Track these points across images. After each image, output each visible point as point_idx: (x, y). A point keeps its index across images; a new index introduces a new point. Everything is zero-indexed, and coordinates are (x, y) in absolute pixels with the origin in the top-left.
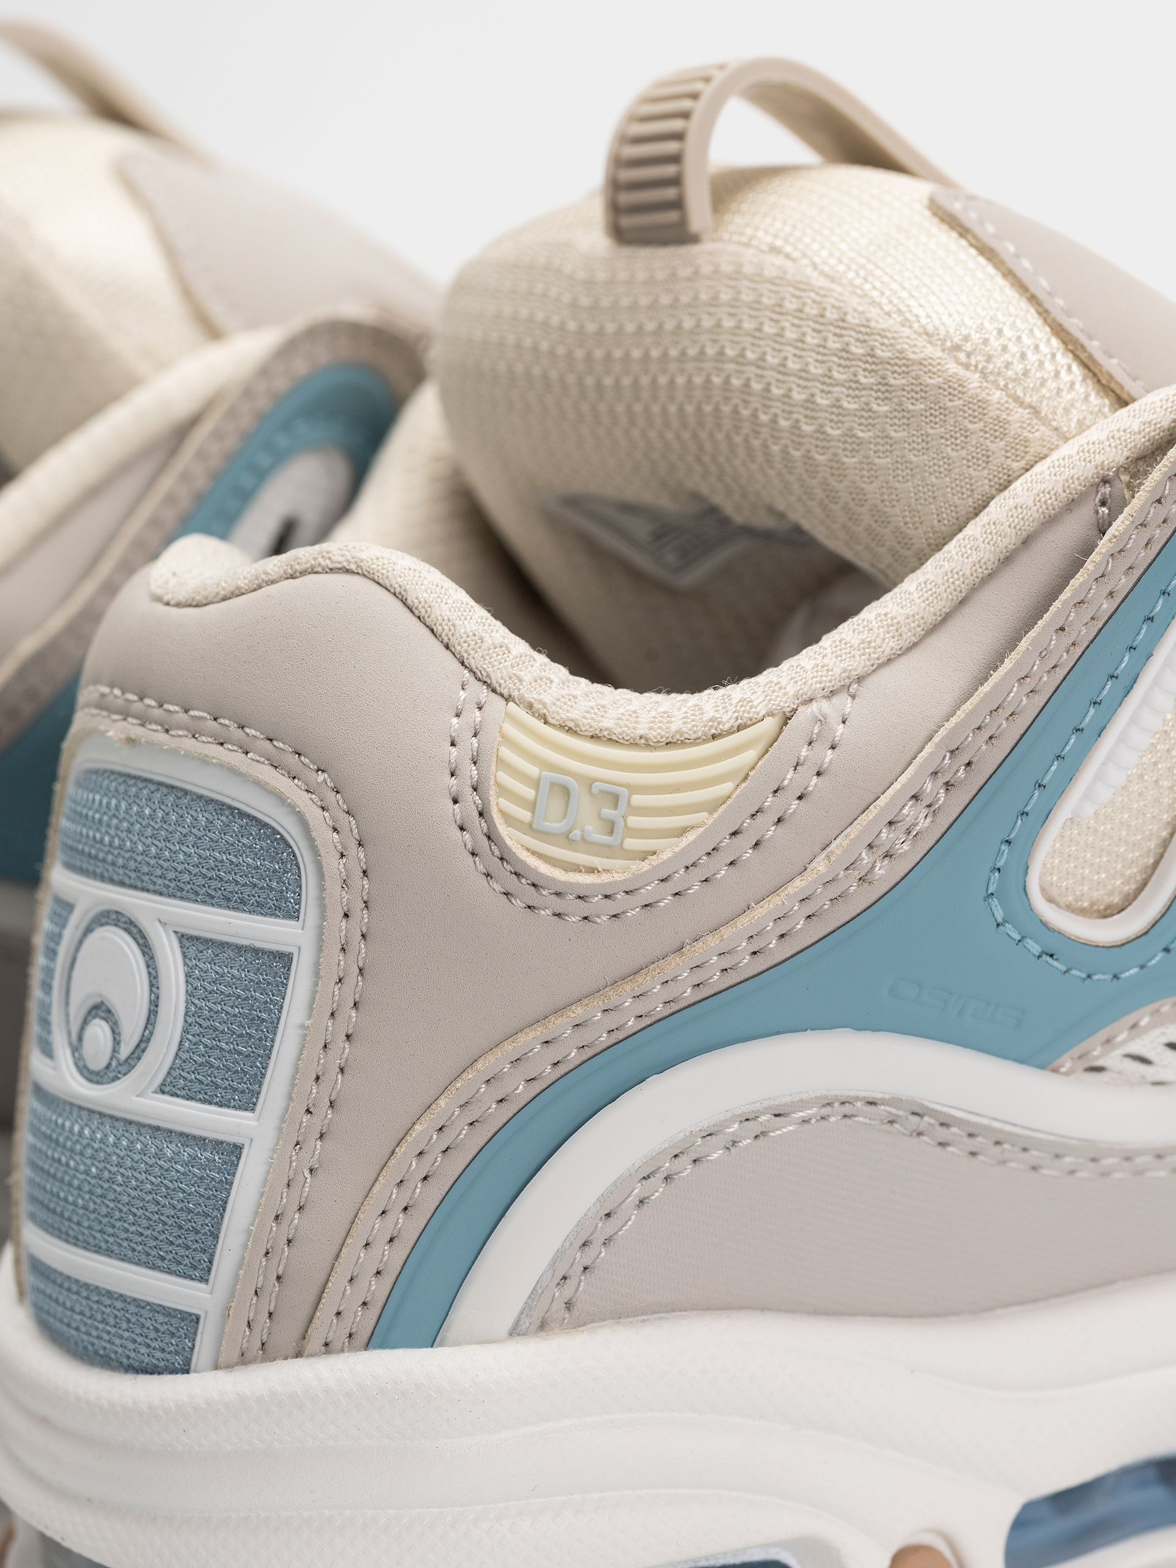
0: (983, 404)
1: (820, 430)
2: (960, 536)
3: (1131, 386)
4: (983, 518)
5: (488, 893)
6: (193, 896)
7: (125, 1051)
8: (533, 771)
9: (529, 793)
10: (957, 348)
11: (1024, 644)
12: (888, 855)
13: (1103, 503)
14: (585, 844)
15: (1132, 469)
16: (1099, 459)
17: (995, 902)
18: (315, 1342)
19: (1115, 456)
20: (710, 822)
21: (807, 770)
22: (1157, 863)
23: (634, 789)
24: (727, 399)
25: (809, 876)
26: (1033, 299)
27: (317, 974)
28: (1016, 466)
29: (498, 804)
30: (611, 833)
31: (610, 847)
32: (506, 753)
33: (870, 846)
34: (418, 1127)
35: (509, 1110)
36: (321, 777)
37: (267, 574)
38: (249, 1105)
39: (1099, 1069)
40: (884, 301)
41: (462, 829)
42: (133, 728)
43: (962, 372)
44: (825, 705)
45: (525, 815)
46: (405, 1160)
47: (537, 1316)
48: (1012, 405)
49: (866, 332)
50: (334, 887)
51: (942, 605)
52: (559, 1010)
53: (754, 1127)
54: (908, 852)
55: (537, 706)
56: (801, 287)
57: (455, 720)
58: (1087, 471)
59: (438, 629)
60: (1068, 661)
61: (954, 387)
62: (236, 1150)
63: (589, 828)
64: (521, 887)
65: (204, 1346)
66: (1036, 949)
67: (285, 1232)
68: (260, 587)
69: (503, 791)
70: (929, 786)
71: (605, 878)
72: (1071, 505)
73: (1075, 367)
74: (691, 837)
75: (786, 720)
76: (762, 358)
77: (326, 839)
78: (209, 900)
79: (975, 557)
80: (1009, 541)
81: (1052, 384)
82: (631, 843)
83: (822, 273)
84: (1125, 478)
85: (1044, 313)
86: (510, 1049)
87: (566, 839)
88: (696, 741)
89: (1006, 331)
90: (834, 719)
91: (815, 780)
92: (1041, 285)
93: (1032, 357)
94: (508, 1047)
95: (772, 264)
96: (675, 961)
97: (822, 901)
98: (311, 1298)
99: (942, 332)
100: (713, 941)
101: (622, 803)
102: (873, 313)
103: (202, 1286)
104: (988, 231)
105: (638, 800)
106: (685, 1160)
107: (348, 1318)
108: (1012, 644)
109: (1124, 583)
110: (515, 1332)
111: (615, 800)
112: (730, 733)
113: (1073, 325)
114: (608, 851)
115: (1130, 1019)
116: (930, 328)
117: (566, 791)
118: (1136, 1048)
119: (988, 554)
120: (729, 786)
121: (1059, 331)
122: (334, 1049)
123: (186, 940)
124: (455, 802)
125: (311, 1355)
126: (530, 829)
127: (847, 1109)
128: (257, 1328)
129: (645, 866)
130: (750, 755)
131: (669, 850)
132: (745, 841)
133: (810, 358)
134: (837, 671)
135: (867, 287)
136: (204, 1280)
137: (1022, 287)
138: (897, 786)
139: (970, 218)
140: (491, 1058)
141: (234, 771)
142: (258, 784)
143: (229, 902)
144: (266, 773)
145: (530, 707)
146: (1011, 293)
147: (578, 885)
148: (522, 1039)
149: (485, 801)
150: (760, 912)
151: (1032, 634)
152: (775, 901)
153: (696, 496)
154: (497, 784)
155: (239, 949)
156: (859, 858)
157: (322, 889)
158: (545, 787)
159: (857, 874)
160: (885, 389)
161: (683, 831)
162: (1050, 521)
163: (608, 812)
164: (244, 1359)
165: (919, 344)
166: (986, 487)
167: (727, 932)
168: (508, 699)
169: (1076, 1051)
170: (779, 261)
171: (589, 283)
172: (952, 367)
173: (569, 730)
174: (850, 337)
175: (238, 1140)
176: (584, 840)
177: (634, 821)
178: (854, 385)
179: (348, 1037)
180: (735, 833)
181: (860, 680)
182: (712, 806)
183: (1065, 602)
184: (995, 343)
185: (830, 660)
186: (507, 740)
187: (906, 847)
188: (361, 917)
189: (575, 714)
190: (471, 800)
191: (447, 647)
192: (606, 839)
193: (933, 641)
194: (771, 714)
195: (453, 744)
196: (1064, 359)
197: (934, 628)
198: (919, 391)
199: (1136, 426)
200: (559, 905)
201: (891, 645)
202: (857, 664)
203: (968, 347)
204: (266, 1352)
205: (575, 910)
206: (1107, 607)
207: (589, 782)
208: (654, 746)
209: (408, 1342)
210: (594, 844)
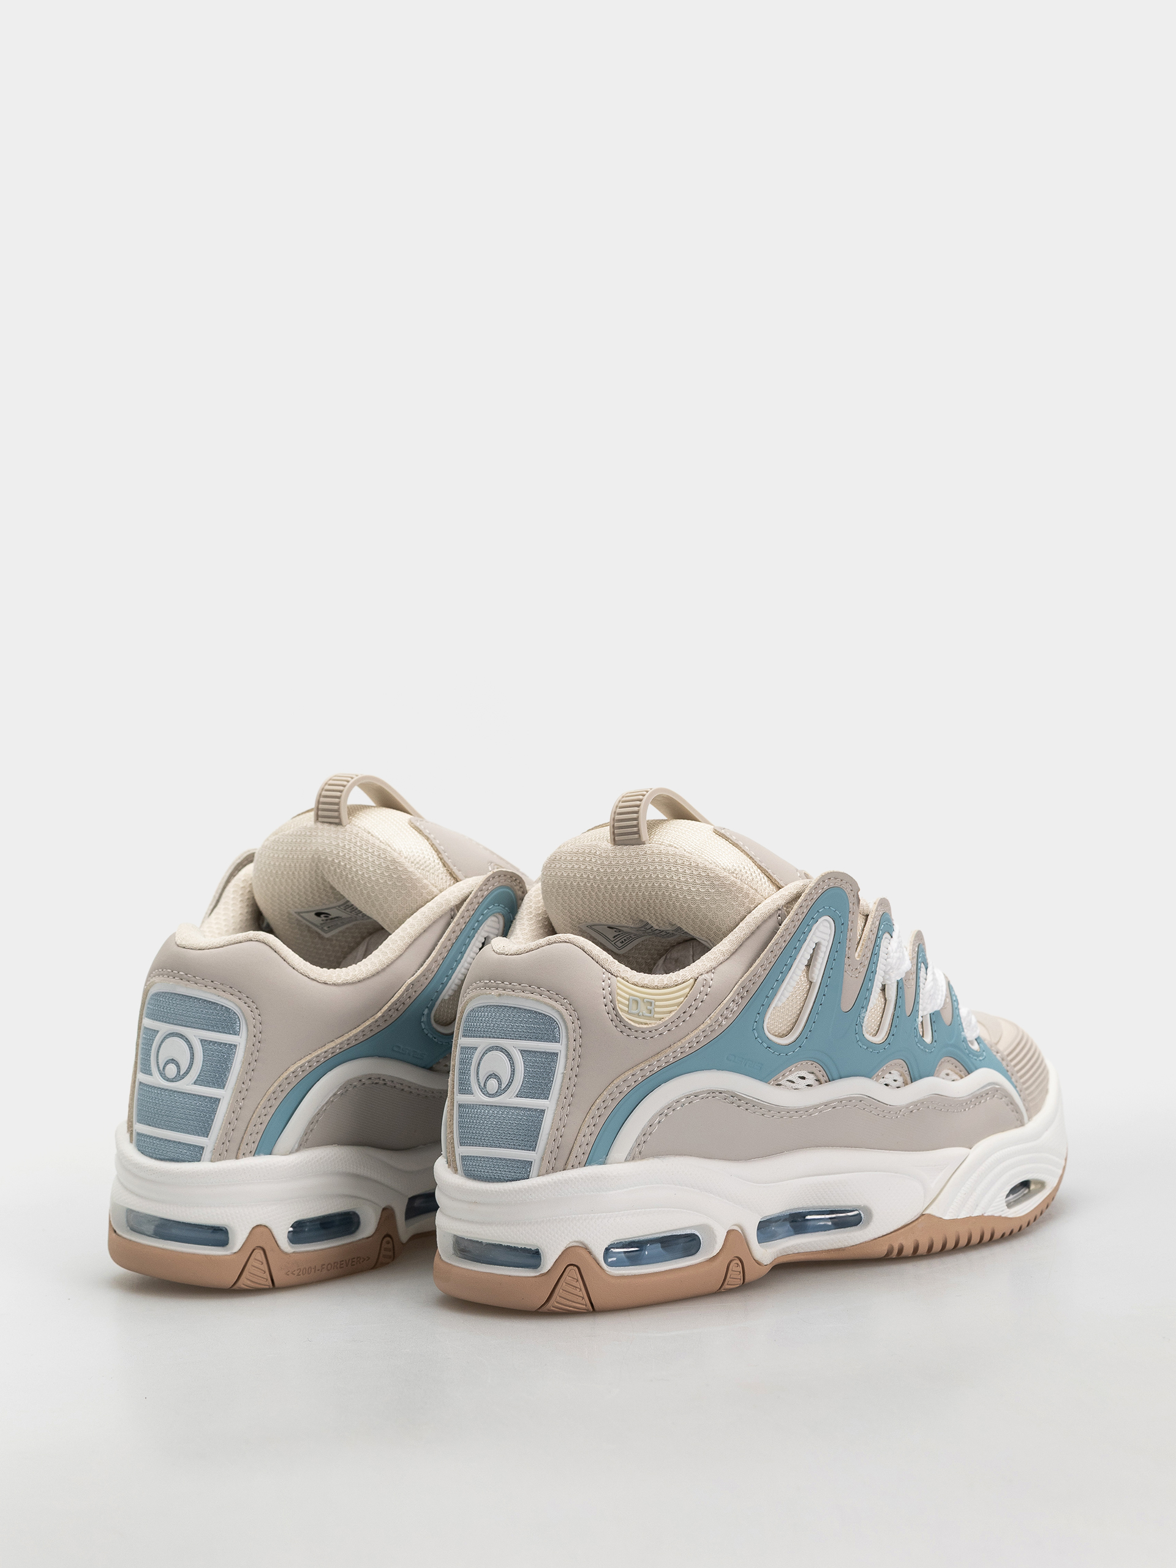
0: (742, 889)
1: (693, 898)
2: (738, 927)
3: (781, 883)
4: (745, 921)
5: (616, 1031)
6: (525, 1038)
7: (503, 1086)
8: (628, 996)
9: (627, 1003)
10: (733, 873)
11: (762, 956)
12: (726, 1018)
13: (779, 916)
15: (786, 906)
16: (778, 903)
17: (755, 1031)
18: (570, 1166)
19: (782, 902)
20: (678, 1009)
21: (703, 994)
22: (796, 1021)
23: (656, 1001)
24: (660, 890)
25: (705, 1024)
26: (751, 858)
27: (567, 1058)
28: (752, 906)
29: (619, 1006)
30: (650, 1013)
31: (650, 1017)
32: (619, 991)
33: (721, 1015)
34: (598, 1101)
35: (622, 1095)
36: (565, 1001)
37: (540, 944)
38: (547, 1098)
39: (780, 1085)
40: (709, 860)
41: (608, 1013)
42: (500, 991)
43: (735, 880)
44: (706, 975)
45: (626, 1009)
46: (594, 1111)
47: (632, 1155)
48: (750, 889)
49: (705, 869)
50: (571, 1032)
51: (735, 947)
52: (637, 1065)
53: (689, 1100)
54: (732, 1017)
55: (625, 978)
56: (682, 856)
57: (603, 983)
58: (775, 907)
59: (594, 957)
60: (774, 960)
61: (733, 884)
62: (543, 1111)
63: (644, 1012)
64: (626, 1029)
65: (534, 1169)
66: (766, 1046)
67: (560, 1134)
68: (539, 948)
69: (620, 1002)
70: (737, 998)
71: (650, 1026)
72: (770, 917)
73: (765, 877)
74: (673, 1013)
75: (696, 980)
76: (672, 877)
77: (569, 1019)
78: (530, 1039)
79: (744, 933)
80: (753, 928)
81: (760, 882)
82: (656, 1016)
83: (687, 852)
84: (785, 908)
85: (755, 862)
86: (623, 1077)
87: (638, 1015)
88: (671, 987)
89: (746, 867)
90: (709, 979)
91: (705, 997)
92: (752, 854)
93: (754, 875)
94: (623, 1076)
95: (671, 850)
96: (669, 1050)
98: (568, 1152)
99: (728, 868)
100: (679, 1044)
101: (653, 1005)
102: (707, 863)
103: (533, 1152)
104: (734, 838)
105: (657, 1003)
106: (671, 1109)
107: (579, 1157)
108: (758, 956)
109: (788, 938)
110: (626, 1160)
111: (651, 1004)
112: (681, 984)
113: (763, 865)
114: (649, 1018)
115: (789, 1068)
116: (724, 867)
117: (637, 1002)
118: (790, 1078)
119: (747, 931)
120: (682, 999)
121: (760, 867)
122: (572, 1080)
123: (522, 1052)
124: (606, 1006)
125: (568, 1169)
126: (628, 1013)
127: (714, 1095)
128: (551, 1163)
129: (661, 1022)
130: (688, 990)
131: (667, 1017)
132: (686, 1015)
133: (688, 877)
134: (709, 966)
135: (703, 856)
136: (534, 1150)
137: (748, 855)
138: (728, 997)
139: (728, 834)
140: (618, 1080)
141: (537, 1001)
142: (546, 1004)
143: (537, 1039)
144: (548, 1001)
145: (623, 979)
146: (745, 856)
147: (643, 1028)
148: (626, 1074)
149: (615, 1005)
150: (692, 1035)
151: (764, 953)
152: (696, 1031)
153: (641, 921)
154: (618, 1000)
155: (541, 1053)
156: (718, 1019)
157: (567, 1033)
158: (630, 1001)
159: (718, 1023)
160: (713, 885)
161: (671, 1012)
162: (764, 921)
163: (649, 1007)
164: (547, 1173)
166: (743, 913)
167: (683, 1041)
168: (617, 977)
169: (775, 1078)
170: (673, 849)
171: (607, 857)
172: (733, 879)
173: (635, 985)
174: (700, 870)
175: (543, 1108)
176: (643, 1015)
177: (656, 1009)
178: (703, 884)
179: (576, 1076)
180: (684, 1013)
181: (714, 968)
182: (678, 1005)
183: (773, 944)
184: (743, 871)
185: (706, 963)
186: (619, 988)
187: (731, 1015)
188: (579, 1040)
189: (636, 980)
190: (610, 1005)
191: (597, 962)
192: (649, 1015)
193: (733, 957)
194: (691, 978)
195: (603, 990)
196: (762, 875)
197: (733, 953)
198: (723, 885)
199: (787, 894)
200: (636, 1034)
201: (722, 958)
202: (714, 964)
203: (736, 872)
204: (554, 1170)
205: (640, 1035)
206: (784, 945)
207: (643, 999)
208: (658, 988)
209: (597, 1164)
210: (646, 1016)
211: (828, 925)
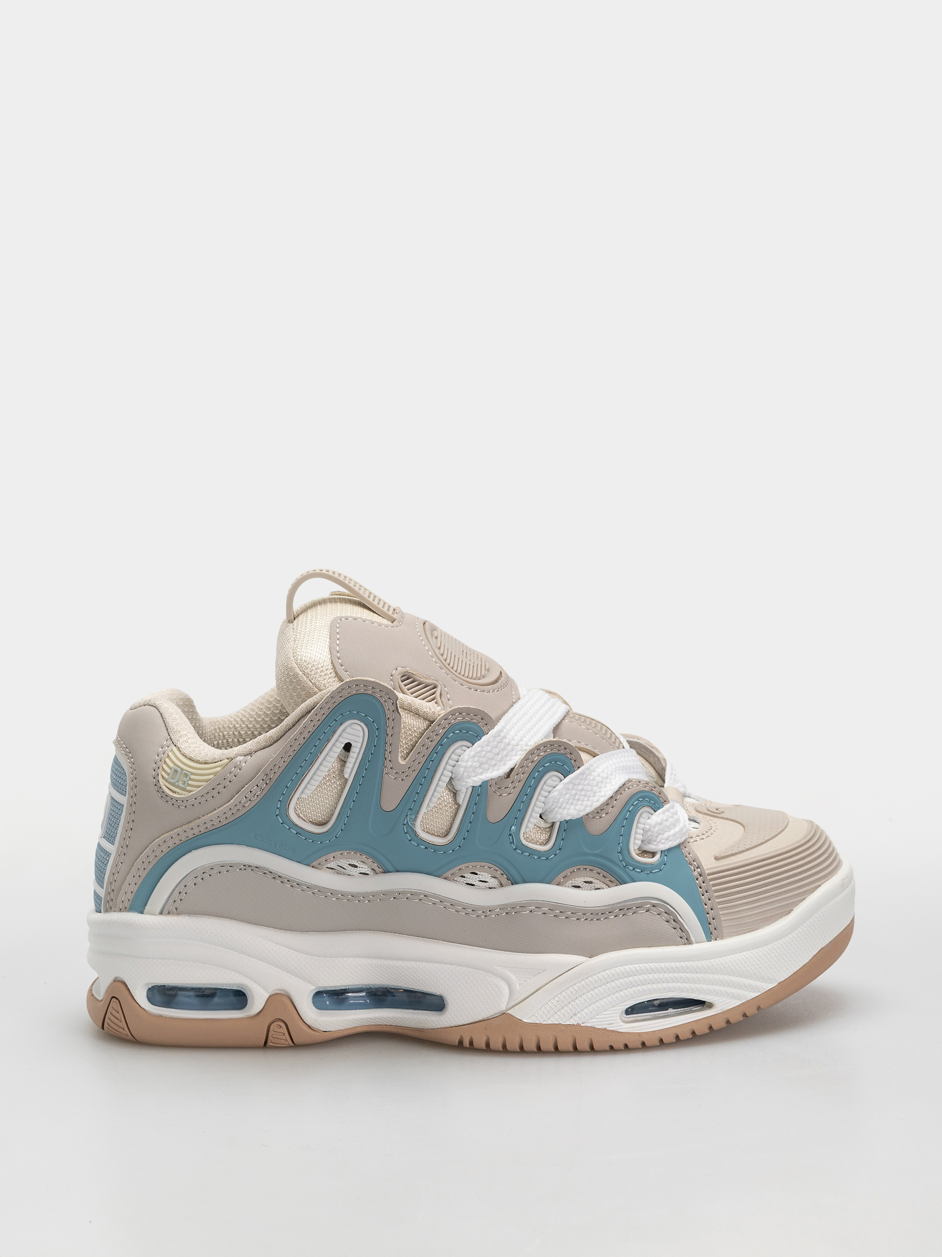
5: (157, 796)
8: (171, 765)
9: (169, 771)
12: (250, 800)
14: (178, 787)
17: (278, 817)
18: (117, 908)
20: (208, 785)
21: (232, 775)
23: (192, 774)
25: (230, 803)
27: (126, 812)
29: (162, 773)
30: (184, 785)
31: (184, 788)
32: (167, 759)
33: (245, 797)
34: (142, 855)
35: (162, 854)
36: (132, 759)
38: (113, 843)
41: (153, 778)
44: (242, 757)
45: (166, 776)
46: (139, 863)
47: (165, 910)
52: (173, 829)
53: (225, 869)
54: (255, 800)
55: (180, 748)
57: (160, 749)
59: (166, 724)
63: (180, 782)
64: (164, 796)
65: (102, 905)
66: (294, 832)
69: (163, 769)
70: (261, 783)
71: (181, 796)
74: (203, 788)
75: (230, 761)
82: (188, 788)
86: (164, 837)
87: (174, 784)
88: (209, 764)
90: (242, 762)
91: (234, 777)
96: (200, 820)
97: (229, 814)
98: (117, 897)
100: (208, 816)
101: (188, 777)
103: (103, 890)
105: (192, 777)
107: (125, 902)
110: (161, 913)
111: (186, 775)
117: (177, 772)
120: (212, 776)
122: (128, 832)
124: (154, 772)
126: (166, 780)
127: (251, 868)
128: (110, 903)
129: (189, 794)
130: (220, 769)
131: (193, 792)
132: (216, 791)
134: (249, 750)
138: (252, 781)
140: (160, 839)
142: (124, 759)
144: (125, 757)
145: (178, 749)
147: (176, 797)
148: (166, 835)
149: (159, 772)
150: (219, 811)
152: (223, 808)
154: (162, 767)
156: (242, 800)
157: (129, 789)
158: (173, 770)
159: (242, 804)
161: (200, 786)
163: (185, 779)
164: (107, 910)
165: (290, 633)
167: (211, 814)
168: (175, 745)
173: (184, 756)
175: (110, 852)
176: (178, 785)
177: (190, 782)
179: (131, 829)
180: (213, 789)
181: (253, 752)
182: (207, 781)
186: (169, 757)
189: (187, 751)
190: (157, 771)
191: (167, 729)
194: (228, 758)
195: (158, 755)
201: (263, 745)
202: (254, 748)
205: (170, 803)
207: (182, 769)
208: (201, 763)
209: (137, 911)
210: (180, 787)
211: (360, 729)
